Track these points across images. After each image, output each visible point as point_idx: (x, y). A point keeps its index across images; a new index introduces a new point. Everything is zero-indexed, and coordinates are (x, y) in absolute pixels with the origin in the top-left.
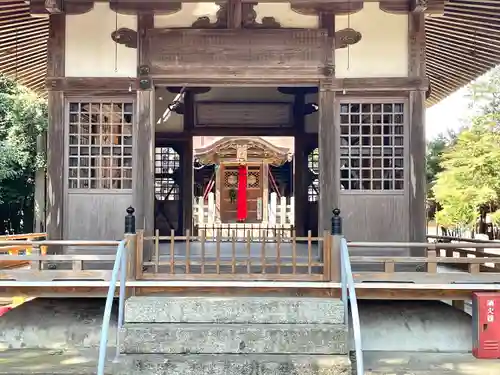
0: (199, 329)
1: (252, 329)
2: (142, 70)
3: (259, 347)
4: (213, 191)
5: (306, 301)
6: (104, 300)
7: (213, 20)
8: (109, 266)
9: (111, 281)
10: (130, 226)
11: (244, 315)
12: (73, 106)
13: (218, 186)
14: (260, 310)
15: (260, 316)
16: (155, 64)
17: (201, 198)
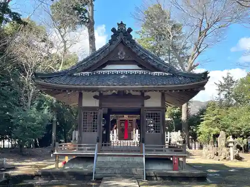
0: (113, 163)
1: (124, 163)
2: (100, 104)
3: (125, 166)
4: (116, 129)
5: (135, 158)
6: (94, 157)
7: (117, 93)
8: (94, 150)
9: (95, 153)
10: (98, 141)
11: (122, 160)
12: (84, 113)
13: (117, 127)
14: (126, 159)
15: (126, 160)
16: (103, 104)
17: (112, 131)
